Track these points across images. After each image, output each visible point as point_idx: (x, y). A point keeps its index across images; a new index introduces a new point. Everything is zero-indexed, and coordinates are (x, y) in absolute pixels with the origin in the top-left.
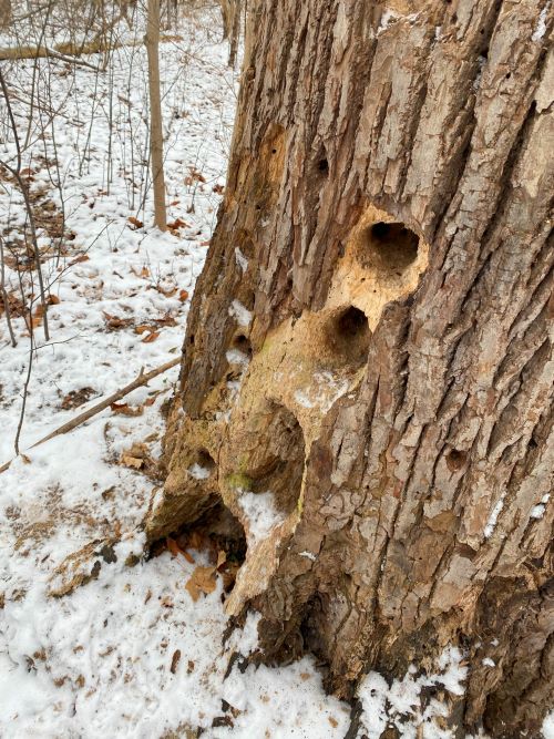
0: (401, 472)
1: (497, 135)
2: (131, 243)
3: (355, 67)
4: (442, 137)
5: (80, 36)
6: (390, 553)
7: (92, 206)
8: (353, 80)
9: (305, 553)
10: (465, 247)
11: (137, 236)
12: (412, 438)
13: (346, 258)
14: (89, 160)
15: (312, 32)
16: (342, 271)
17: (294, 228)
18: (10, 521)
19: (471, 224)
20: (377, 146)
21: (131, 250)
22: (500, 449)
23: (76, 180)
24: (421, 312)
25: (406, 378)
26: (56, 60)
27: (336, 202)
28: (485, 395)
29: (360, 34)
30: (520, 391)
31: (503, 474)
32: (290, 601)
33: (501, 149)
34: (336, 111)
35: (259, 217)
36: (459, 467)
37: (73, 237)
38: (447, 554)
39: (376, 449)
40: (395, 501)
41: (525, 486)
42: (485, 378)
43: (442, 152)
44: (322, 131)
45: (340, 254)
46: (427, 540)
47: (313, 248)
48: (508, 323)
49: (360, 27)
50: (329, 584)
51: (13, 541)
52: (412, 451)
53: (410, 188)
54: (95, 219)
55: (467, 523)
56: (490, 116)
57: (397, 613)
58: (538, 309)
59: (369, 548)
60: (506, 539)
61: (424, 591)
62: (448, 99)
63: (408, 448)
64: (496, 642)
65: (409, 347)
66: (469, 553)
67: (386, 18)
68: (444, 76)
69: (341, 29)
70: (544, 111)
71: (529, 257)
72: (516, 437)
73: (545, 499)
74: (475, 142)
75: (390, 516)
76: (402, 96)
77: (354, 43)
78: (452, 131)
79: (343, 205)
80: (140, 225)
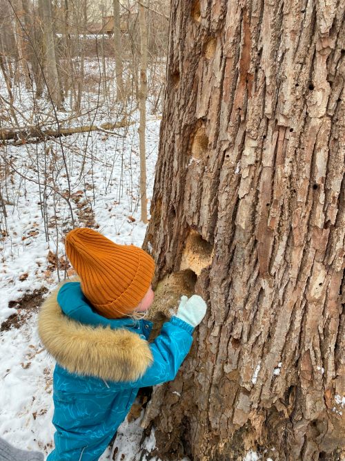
0: (213, 349)
1: (226, 206)
2: (128, 230)
3: (181, 178)
4: (209, 205)
5: (114, 120)
6: (212, 392)
7: (110, 210)
8: (180, 182)
9: (175, 392)
10: (221, 247)
11: (130, 226)
12: (216, 332)
13: (187, 249)
14: (111, 185)
15: (167, 163)
16: (185, 254)
17: (165, 236)
18: (44, 376)
19: (221, 239)
20: (189, 207)
21: (127, 233)
22: (253, 338)
23: (104, 197)
24: (212, 273)
25: (210, 303)
26: (101, 132)
27: (179, 226)
28: (242, 312)
29: (182, 166)
30: (257, 310)
31: (257, 351)
32: (170, 419)
33: (229, 211)
34: (176, 192)
35: (156, 230)
36: (238, 347)
37: (98, 227)
38: (237, 393)
39: (201, 338)
40: (211, 364)
41: (268, 357)
42: (240, 304)
43: (210, 211)
44: (172, 200)
45: (184, 247)
46: (228, 385)
47: (172, 245)
48: (245, 279)
49: (182, 163)
50: (189, 410)
51: (45, 386)
52: (217, 339)
53: (201, 224)
54: (111, 217)
55: (242, 376)
56: (223, 199)
57: (218, 426)
58: (256, 274)
59: (203, 389)
60: (263, 385)
61: (229, 414)
62: (209, 192)
63: (215, 337)
64: (273, 449)
65: (209, 289)
66: (247, 393)
67: (191, 161)
68: (207, 184)
69: (175, 164)
70: (242, 198)
71: (246, 252)
72: (259, 333)
73: (280, 365)
74: (219, 208)
75: (210, 371)
76: (195, 190)
77: (180, 169)
78: (212, 204)
79: (182, 228)
80: (133, 220)
